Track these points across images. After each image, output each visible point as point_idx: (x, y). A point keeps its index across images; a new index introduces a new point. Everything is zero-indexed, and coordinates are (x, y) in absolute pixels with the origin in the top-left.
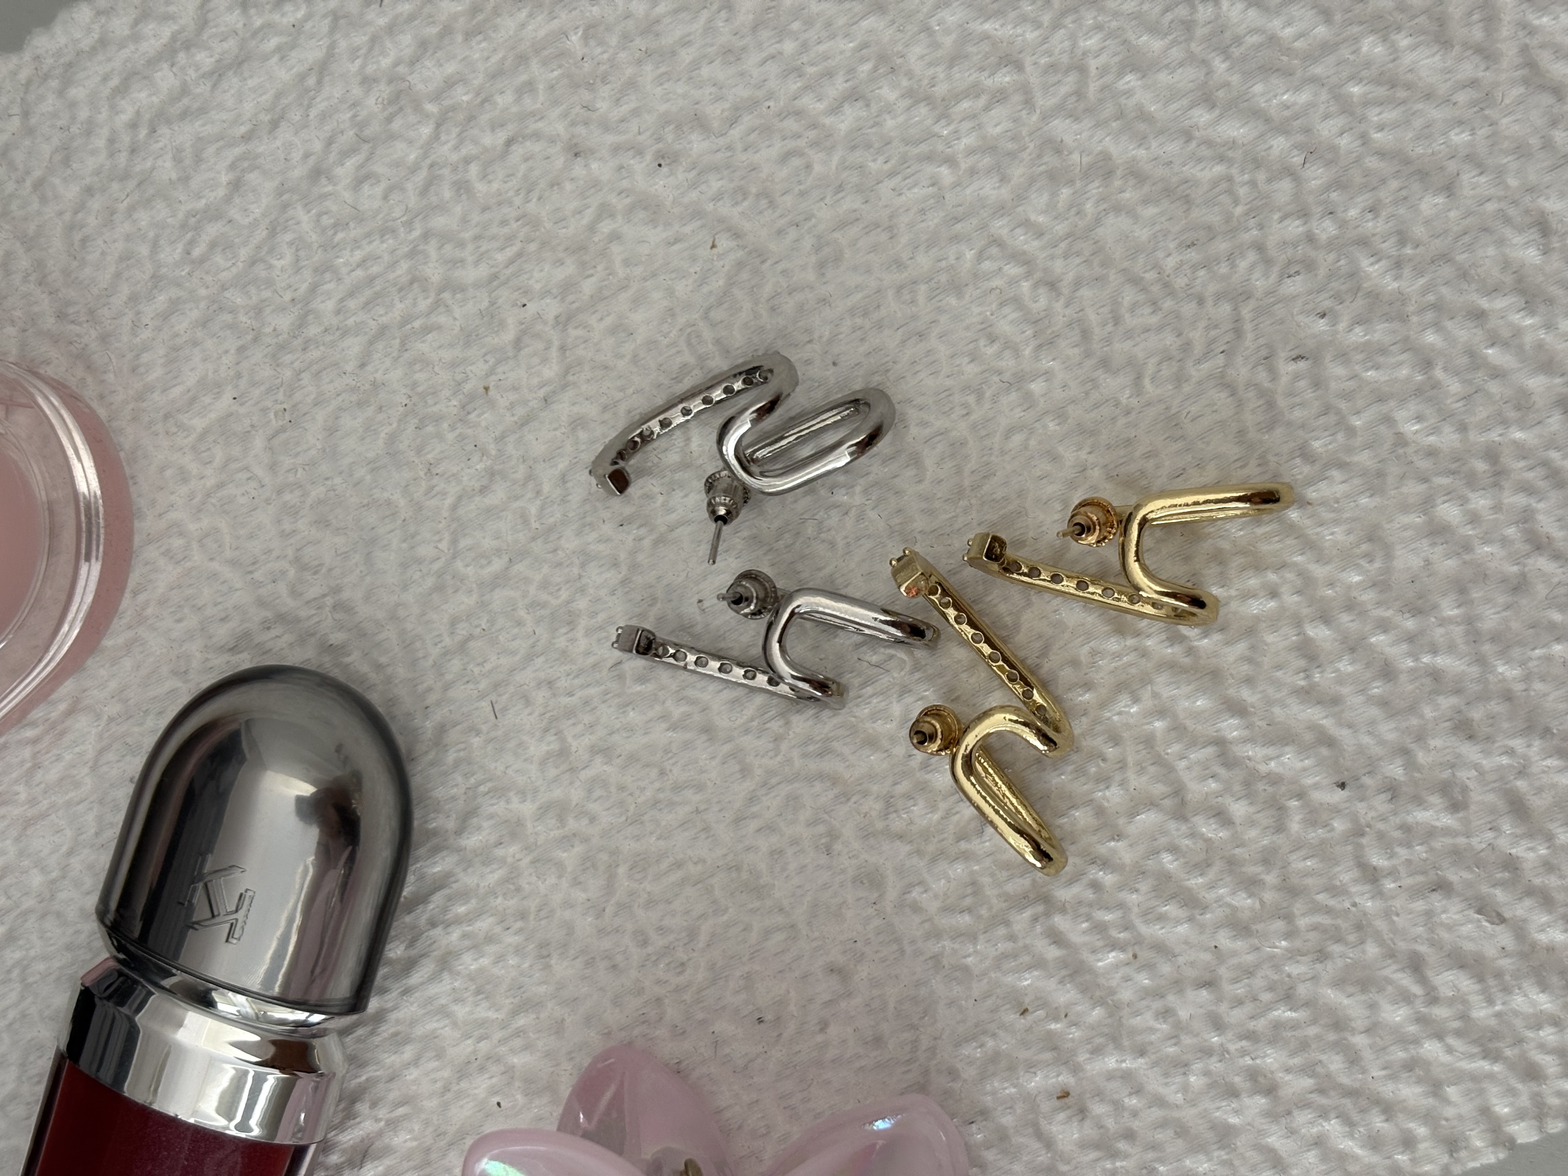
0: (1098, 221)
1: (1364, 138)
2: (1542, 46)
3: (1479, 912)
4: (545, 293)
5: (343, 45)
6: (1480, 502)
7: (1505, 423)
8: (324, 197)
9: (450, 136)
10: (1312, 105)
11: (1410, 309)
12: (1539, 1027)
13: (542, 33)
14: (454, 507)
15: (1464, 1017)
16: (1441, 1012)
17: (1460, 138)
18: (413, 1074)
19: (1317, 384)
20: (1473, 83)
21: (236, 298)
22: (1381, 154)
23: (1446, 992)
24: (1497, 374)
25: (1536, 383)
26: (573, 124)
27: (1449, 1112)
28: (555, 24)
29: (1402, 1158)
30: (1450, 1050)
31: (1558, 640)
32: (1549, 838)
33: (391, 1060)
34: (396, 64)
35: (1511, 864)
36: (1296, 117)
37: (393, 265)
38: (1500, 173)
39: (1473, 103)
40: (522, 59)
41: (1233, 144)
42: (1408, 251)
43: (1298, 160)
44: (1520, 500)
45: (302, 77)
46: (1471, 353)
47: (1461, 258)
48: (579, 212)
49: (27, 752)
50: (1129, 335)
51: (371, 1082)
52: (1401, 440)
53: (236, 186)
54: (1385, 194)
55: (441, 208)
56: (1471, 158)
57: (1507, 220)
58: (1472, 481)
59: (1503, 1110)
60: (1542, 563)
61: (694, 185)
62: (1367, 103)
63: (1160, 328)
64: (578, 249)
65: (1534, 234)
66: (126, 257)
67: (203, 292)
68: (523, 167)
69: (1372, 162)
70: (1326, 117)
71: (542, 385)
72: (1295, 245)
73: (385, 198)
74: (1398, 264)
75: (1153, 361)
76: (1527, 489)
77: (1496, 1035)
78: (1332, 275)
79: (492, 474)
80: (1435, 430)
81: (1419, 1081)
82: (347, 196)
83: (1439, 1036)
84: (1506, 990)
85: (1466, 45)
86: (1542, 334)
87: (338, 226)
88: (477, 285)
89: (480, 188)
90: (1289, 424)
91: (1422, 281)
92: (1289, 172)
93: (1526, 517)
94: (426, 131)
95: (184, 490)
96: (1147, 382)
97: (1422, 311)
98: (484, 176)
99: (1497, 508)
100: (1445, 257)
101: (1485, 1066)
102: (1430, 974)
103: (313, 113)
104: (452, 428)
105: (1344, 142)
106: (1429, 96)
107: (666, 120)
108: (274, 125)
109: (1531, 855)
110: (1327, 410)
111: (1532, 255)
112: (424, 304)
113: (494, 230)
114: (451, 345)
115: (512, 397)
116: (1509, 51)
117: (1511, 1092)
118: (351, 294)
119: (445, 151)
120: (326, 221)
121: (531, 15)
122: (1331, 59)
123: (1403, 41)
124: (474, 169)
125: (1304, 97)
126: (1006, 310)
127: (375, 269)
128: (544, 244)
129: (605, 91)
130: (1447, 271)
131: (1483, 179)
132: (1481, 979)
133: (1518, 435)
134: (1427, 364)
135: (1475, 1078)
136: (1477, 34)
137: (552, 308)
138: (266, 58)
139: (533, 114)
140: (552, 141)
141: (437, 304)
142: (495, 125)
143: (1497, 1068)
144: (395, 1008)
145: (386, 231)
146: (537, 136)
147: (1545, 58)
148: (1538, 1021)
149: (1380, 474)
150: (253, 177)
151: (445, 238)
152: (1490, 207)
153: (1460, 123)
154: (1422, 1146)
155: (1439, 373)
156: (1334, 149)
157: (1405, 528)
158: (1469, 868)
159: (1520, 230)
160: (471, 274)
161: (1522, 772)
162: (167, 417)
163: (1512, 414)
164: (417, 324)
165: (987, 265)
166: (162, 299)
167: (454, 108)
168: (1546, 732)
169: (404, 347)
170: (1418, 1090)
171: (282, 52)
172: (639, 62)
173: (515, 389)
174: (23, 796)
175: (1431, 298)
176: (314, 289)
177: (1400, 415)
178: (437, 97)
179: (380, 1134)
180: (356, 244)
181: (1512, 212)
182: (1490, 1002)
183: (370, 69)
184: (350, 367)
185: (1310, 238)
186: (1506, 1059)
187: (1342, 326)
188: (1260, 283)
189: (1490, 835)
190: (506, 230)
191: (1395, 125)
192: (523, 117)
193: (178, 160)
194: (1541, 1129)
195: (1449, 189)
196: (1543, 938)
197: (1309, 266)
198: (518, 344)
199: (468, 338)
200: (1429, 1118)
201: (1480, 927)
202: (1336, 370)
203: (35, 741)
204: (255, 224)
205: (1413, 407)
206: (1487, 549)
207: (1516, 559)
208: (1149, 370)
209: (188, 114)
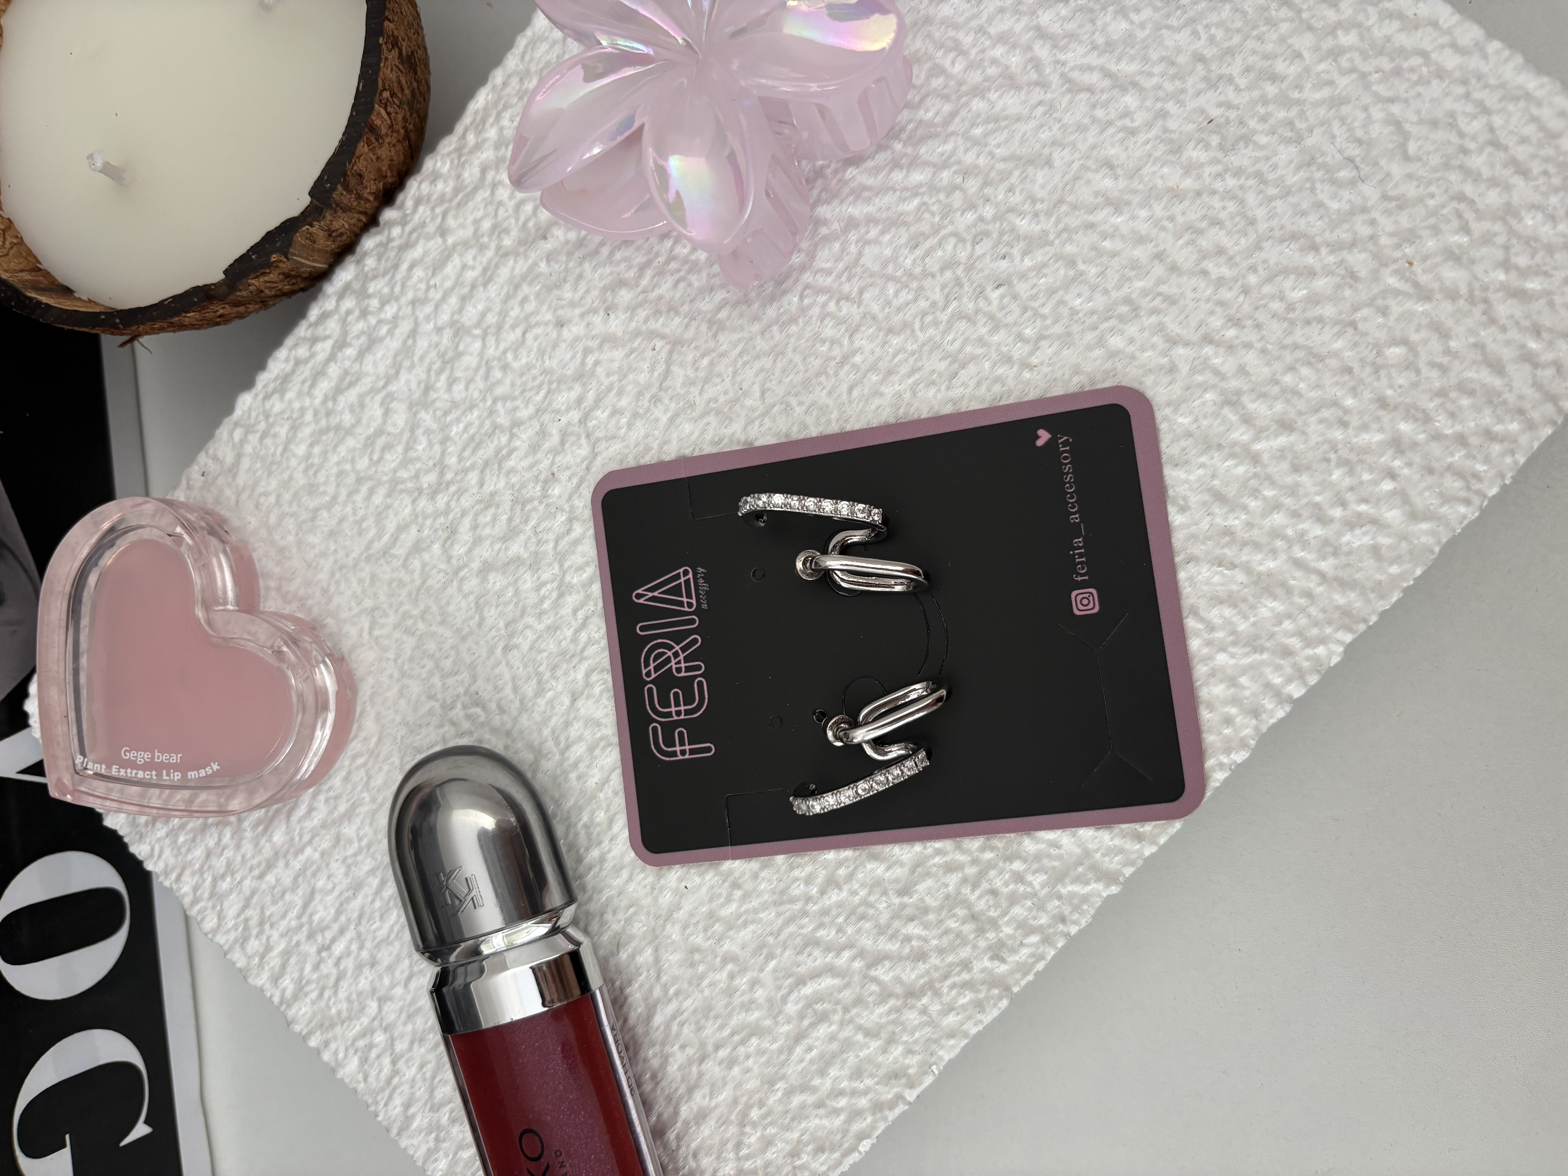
0: (860, 254)
1: (991, 154)
2: (1072, 69)
3: (1220, 565)
4: (568, 410)
5: (421, 316)
6: (1132, 329)
7: (1129, 280)
8: (435, 401)
9: (491, 341)
10: (955, 148)
11: (1052, 237)
12: (1280, 623)
13: (525, 269)
14: (555, 547)
15: (1234, 633)
16: (1219, 635)
17: (1044, 135)
18: (631, 887)
20: (1040, 103)
21: (403, 474)
22: (1004, 160)
23: (1218, 621)
24: (1114, 254)
25: (1138, 251)
26: (555, 310)
27: (1247, 693)
28: (530, 261)
29: (1227, 731)
30: (1232, 656)
31: (1206, 391)
32: (1245, 508)
33: (617, 882)
34: (452, 316)
35: (1228, 532)
36: (950, 157)
37: (482, 425)
38: (1073, 144)
39: (1045, 113)
40: (517, 287)
41: (920, 185)
42: (1039, 206)
43: (959, 180)
44: (1153, 319)
45: (405, 342)
46: (1094, 248)
47: (1069, 199)
48: (573, 357)
49: (362, 773)
50: (899, 310)
51: (609, 899)
52: (1074, 312)
53: (387, 413)
54: (1014, 179)
55: (499, 382)
56: (1055, 143)
57: (1088, 169)
58: (1122, 319)
59: (1277, 680)
60: (1181, 351)
61: (631, 319)
62: (986, 135)
63: (915, 300)
64: (579, 377)
65: (1105, 170)
66: (340, 474)
67: (385, 478)
68: (536, 345)
69: (1001, 166)
70: (966, 151)
71: (582, 462)
72: (975, 225)
73: (467, 389)
74: (1036, 215)
75: (918, 320)
76: (1155, 311)
77: (1257, 637)
78: (1002, 234)
79: (570, 520)
80: (1090, 299)
81: (1221, 681)
82: (446, 396)
83: (1223, 649)
84: (1253, 607)
85: (1029, 84)
86: (1131, 224)
87: (446, 413)
88: (531, 418)
89: (516, 365)
90: (1007, 325)
91: (1053, 219)
92: (955, 188)
93: (1160, 328)
94: (478, 345)
95: (404, 592)
96: (918, 333)
97: (1059, 236)
98: (516, 357)
99: (1142, 330)
100: (1061, 201)
101: (1257, 657)
103: (416, 359)
104: (541, 503)
105: (982, 161)
106: (1018, 119)
107: (605, 289)
108: (397, 373)
109: (1237, 522)
110: (1025, 309)
111: (1108, 183)
112: (504, 439)
113: (530, 385)
114: (526, 456)
115: (568, 473)
116: (1055, 79)
117: (1278, 668)
118: (464, 449)
119: (491, 351)
120: (439, 413)
121: (515, 262)
122: (957, 120)
123: (994, 96)
124: (510, 356)
125: (949, 147)
126: (826, 321)
127: (472, 431)
128: (559, 382)
129: (568, 286)
130: (1064, 208)
131: (1066, 151)
132: (1235, 606)
133: (1139, 284)
134: (1071, 262)
135: (1253, 667)
136: (1034, 76)
137: (575, 415)
138: (382, 339)
139: (532, 314)
140: (547, 324)
141: (512, 436)
142: (513, 327)
143: (1265, 656)
144: (609, 851)
145: (471, 408)
146: (537, 324)
147: (1075, 75)
148: (1279, 619)
149: (1069, 334)
150: (393, 405)
151: (505, 398)
152: (1075, 166)
153: (1041, 126)
154: (1238, 719)
155: (1081, 267)
156: (976, 167)
158: (1203, 543)
159: (1097, 171)
160: (524, 413)
161: (1214, 476)
162: (385, 553)
163: (1132, 274)
164: (504, 452)
165: (806, 301)
166: (364, 489)
167: (488, 327)
168: (1219, 447)
169: (500, 467)
170: (1222, 687)
171: (390, 332)
172: (581, 264)
173: (568, 468)
174: (367, 799)
175: (1061, 226)
176: (443, 453)
177: (1068, 298)
178: (478, 325)
179: (624, 929)
180: (458, 420)
181: (1088, 163)
182: (1246, 618)
183: (440, 323)
184: (475, 490)
185: (981, 219)
186: (1268, 649)
187: (1018, 259)
188: (963, 255)
189: (1209, 518)
190: (537, 383)
191: (1006, 142)
192: (527, 317)
193: (352, 411)
194: (1305, 684)
195: (1049, 163)
196: (1261, 568)
197: (987, 234)
198: (563, 442)
199: (534, 448)
200: (1234, 701)
201: (1223, 575)
202: (1022, 288)
203: (365, 764)
204: (403, 431)
205: (1074, 290)
206: (1147, 354)
207: (1164, 354)
208: (917, 326)
209: (351, 385)
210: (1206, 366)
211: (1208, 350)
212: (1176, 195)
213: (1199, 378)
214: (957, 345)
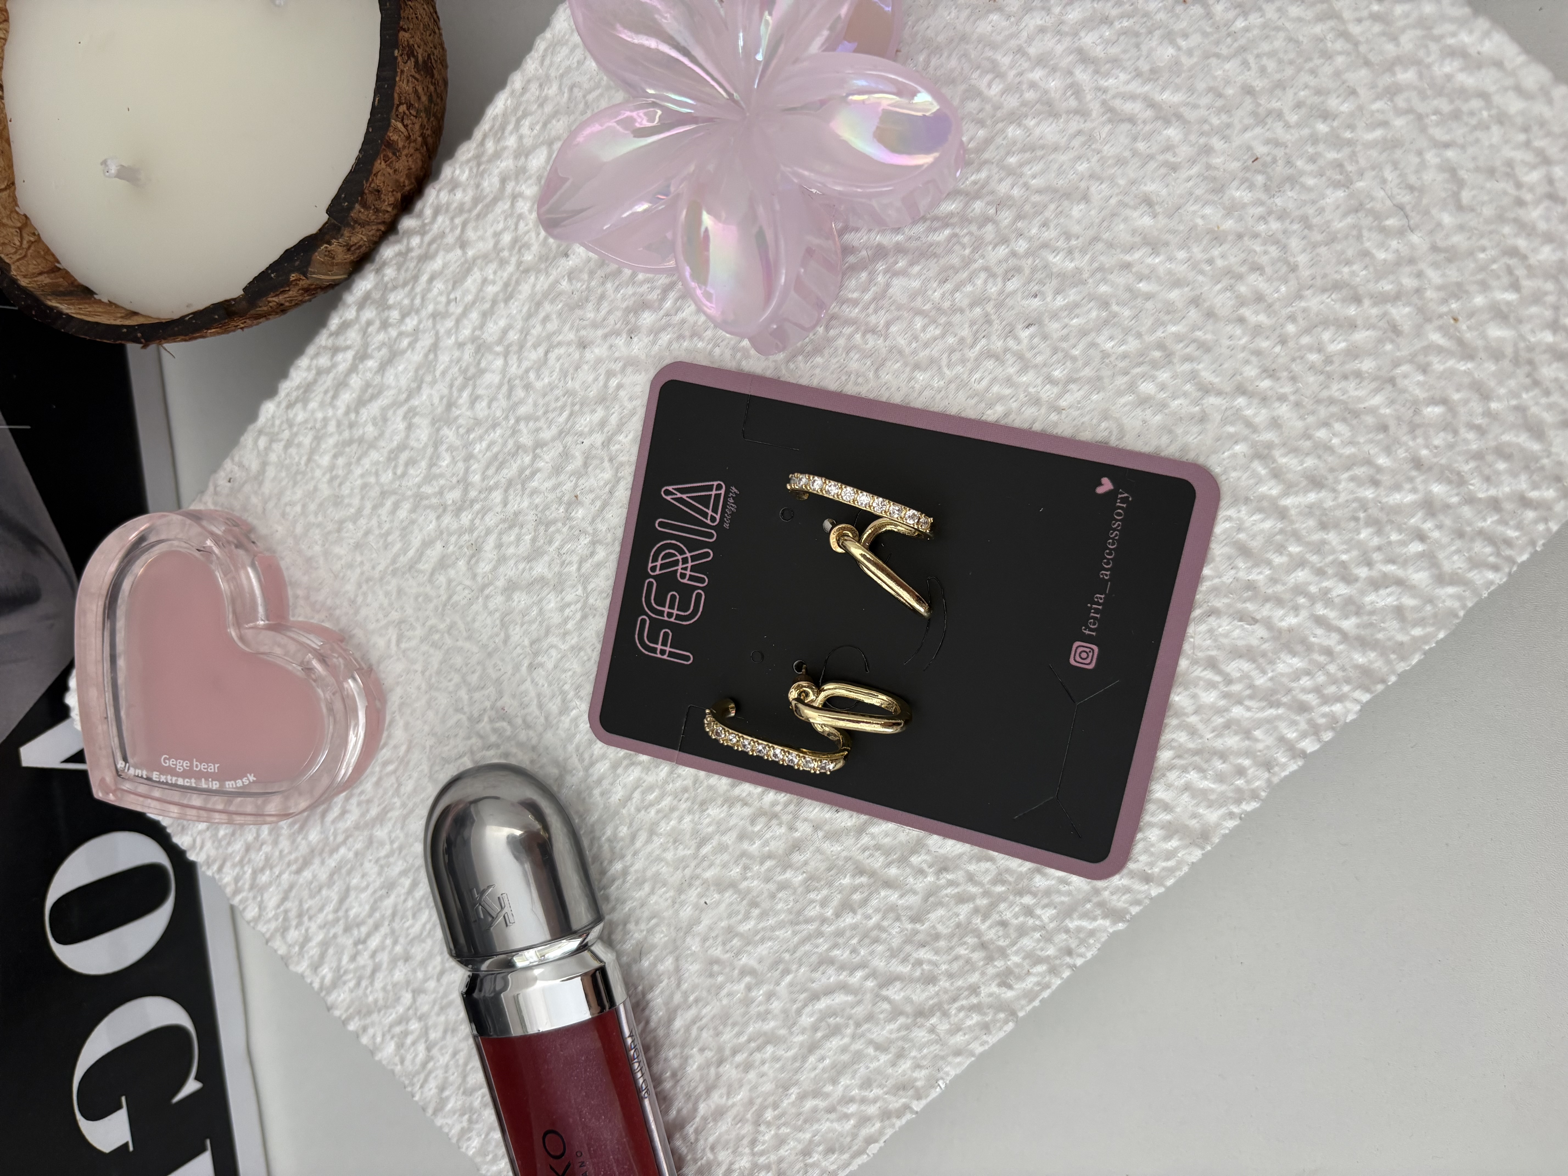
0: (888, 285)
1: (1026, 185)
2: (1114, 97)
3: (1241, 620)
4: (591, 432)
5: (442, 331)
6: (1164, 376)
7: (1163, 324)
8: (457, 417)
9: (513, 360)
10: (989, 177)
11: (1086, 275)
12: (1298, 679)
13: (546, 286)
14: (579, 569)
15: (1251, 686)
16: (1236, 688)
17: (1082, 167)
18: (653, 899)
19: (1045, 337)
20: (1079, 132)
21: (427, 490)
22: (1039, 191)
23: (1236, 675)
24: (1149, 297)
25: (1174, 295)
26: (578, 331)
27: (1260, 746)
28: (552, 278)
29: (1240, 782)
30: (1249, 709)
31: (1236, 443)
32: (1269, 563)
33: (639, 894)
34: (473, 331)
35: (1250, 586)
36: (983, 187)
37: (505, 444)
38: (1112, 179)
39: (1083, 144)
40: (539, 304)
41: (951, 215)
42: (1073, 242)
43: (992, 211)
44: (1187, 367)
45: (426, 356)
46: (1129, 289)
47: (1106, 236)
48: (596, 379)
49: (393, 779)
50: (926, 345)
51: (632, 910)
52: (1105, 355)
53: (410, 427)
54: (1049, 213)
55: (521, 402)
56: (1093, 176)
57: (1126, 205)
58: (1155, 365)
59: (1292, 735)
60: (1212, 400)
61: (654, 343)
62: (1021, 165)
63: (943, 336)
64: (602, 399)
65: (1144, 208)
66: (364, 486)
67: (409, 493)
68: (558, 365)
69: (1036, 198)
70: (1001, 180)
71: (606, 485)
72: (1006, 260)
73: (489, 407)
74: (1070, 252)
75: (945, 356)
76: (1188, 359)
77: (1274, 692)
78: (1034, 270)
79: (594, 543)
80: (1123, 342)
81: (1236, 733)
82: (469, 413)
83: (1240, 702)
84: (1272, 662)
85: (1068, 112)
86: (1168, 265)
87: (469, 431)
88: (553, 439)
89: (539, 385)
90: (1036, 366)
91: (1088, 257)
92: (987, 220)
93: (1193, 376)
94: (499, 362)
95: (431, 606)
96: (945, 370)
97: (1093, 274)
98: (538, 377)
99: (1174, 377)
100: (1096, 239)
101: (1272, 712)
102: (1223, 667)
103: (438, 373)
104: (564, 524)
105: (1016, 192)
106: (1056, 149)
107: (628, 311)
108: (419, 388)
109: (1261, 577)
110: (1055, 351)
111: (1147, 221)
112: (527, 459)
113: (553, 405)
114: (549, 478)
115: (591, 496)
116: (1095, 108)
117: (1294, 723)
118: (487, 467)
119: (513, 370)
120: (462, 431)
121: (537, 278)
122: (992, 147)
123: (1031, 123)
124: (532, 376)
125: (983, 175)
126: (852, 354)
127: (495, 449)
128: (582, 405)
129: (590, 306)
130: (1100, 246)
131: (1103, 186)
132: (1253, 660)
133: (1173, 329)
134: (1105, 304)
135: (1269, 721)
136: (1073, 103)
137: (598, 439)
138: (403, 352)
139: (554, 333)
140: (569, 344)
141: (535, 457)
142: (535, 346)
143: (1280, 711)
144: (632, 865)
145: (494, 426)
146: (560, 344)
147: (1117, 103)
148: (1296, 675)
149: (1099, 379)
150: (416, 420)
151: (528, 418)
152: (1113, 201)
153: (1079, 158)
154: (1250, 771)
155: (1115, 308)
156: (1010, 197)
157: (1125, 405)
158: (1226, 596)
159: (1135, 208)
160: (546, 435)
161: (1240, 529)
162: (411, 568)
163: (1166, 318)
164: (527, 472)
165: (832, 333)
166: (389, 504)
167: (510, 345)
168: (1247, 500)
169: (524, 489)
170: (1237, 738)
171: (411, 345)
172: (603, 283)
173: (591, 491)
174: (398, 804)
175: (1096, 265)
176: (467, 470)
177: (1100, 340)
178: (500, 341)
179: (646, 938)
180: (481, 438)
181: (1127, 199)
182: (1264, 672)
183: (461, 338)
184: (499, 509)
185: (1014, 254)
186: (1284, 704)
187: (1049, 299)
188: (993, 290)
189: (1233, 572)
190: (559, 404)
191: (1042, 172)
192: (549, 336)
193: (375, 424)
194: (1319, 740)
195: (1085, 198)
196: (1284, 624)
197: (1018, 270)
198: (586, 465)
199: (557, 470)
200: (1248, 753)
201: (1243, 629)
202: (1054, 327)
203: (394, 772)
204: (426, 446)
205: (1106, 333)
206: (1177, 402)
207: (1196, 402)
208: (944, 362)
209: (373, 397)
210: (1237, 416)
211: (1241, 401)
212: (1217, 237)
213: (1231, 429)
214: (984, 383)
